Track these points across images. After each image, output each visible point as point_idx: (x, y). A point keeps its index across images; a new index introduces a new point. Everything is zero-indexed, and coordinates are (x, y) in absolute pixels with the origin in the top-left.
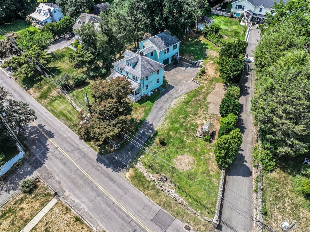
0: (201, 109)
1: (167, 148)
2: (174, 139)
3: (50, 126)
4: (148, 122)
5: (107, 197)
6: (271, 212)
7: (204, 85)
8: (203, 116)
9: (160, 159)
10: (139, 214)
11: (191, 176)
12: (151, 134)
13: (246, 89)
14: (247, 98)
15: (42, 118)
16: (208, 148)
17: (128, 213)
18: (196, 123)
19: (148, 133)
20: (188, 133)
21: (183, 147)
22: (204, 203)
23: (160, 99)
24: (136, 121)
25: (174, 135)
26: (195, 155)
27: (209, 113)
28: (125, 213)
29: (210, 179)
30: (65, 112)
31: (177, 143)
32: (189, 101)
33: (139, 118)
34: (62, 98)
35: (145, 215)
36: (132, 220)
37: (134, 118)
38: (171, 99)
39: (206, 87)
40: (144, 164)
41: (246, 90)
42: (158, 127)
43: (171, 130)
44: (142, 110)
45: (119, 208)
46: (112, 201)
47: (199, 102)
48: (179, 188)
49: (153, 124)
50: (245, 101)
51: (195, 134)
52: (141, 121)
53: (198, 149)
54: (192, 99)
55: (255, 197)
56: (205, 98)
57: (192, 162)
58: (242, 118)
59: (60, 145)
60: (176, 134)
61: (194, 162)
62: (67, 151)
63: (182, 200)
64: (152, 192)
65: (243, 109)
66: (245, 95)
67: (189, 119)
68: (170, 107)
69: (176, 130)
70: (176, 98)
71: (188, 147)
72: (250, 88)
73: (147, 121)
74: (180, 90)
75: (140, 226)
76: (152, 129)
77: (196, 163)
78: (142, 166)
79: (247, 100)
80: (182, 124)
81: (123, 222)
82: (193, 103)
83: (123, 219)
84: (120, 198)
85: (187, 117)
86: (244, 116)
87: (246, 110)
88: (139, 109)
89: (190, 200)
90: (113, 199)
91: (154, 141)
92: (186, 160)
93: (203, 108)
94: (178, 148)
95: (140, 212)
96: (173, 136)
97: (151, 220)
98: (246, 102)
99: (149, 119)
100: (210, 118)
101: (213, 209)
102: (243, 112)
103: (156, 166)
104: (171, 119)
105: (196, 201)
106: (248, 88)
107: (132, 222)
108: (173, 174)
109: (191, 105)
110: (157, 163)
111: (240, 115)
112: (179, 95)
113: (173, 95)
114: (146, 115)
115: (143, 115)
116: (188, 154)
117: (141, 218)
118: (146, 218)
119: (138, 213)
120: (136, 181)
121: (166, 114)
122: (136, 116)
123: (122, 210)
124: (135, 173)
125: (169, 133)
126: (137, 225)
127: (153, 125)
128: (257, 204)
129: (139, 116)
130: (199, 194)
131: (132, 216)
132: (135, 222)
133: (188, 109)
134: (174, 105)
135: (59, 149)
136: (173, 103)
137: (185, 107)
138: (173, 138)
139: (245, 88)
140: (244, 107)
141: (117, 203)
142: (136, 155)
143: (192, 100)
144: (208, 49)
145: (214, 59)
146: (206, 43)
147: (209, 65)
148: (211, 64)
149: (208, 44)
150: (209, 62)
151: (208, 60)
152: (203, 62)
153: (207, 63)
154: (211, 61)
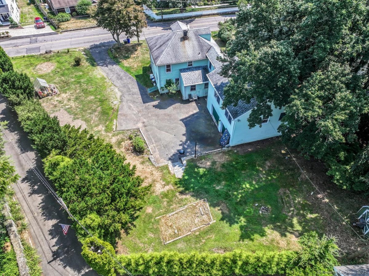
0: (77, 107)
7: (110, 135)
8: (65, 102)
13: (36, 187)
14: (23, 169)
18: (66, 93)
27: (61, 109)
33: (125, 62)
41: (33, 184)
44: (134, 66)
47: (89, 111)
50: (23, 162)
58: (13, 134)
65: (18, 147)
66: (30, 172)
67: (78, 91)
69: (79, 77)
72: (27, 196)
74: (131, 105)
79: (21, 165)
80: (80, 84)
82: (95, 106)
85: (83, 91)
86: (12, 138)
87: (12, 148)
88: (137, 65)
93: (77, 110)
102: (17, 142)
106: (34, 192)
109: (93, 102)
111: (18, 136)
113: (130, 96)
115: (127, 65)
122: (131, 61)
129: (128, 62)
136: (116, 90)
137: (99, 97)
139: (39, 186)
140: (19, 150)
143: (100, 108)
144: (222, 219)
145: (165, 203)
146: (256, 236)
147: (152, 174)
148: (154, 181)
149: (252, 240)
150: (164, 183)
151: (172, 188)
152: (172, 172)
153: (163, 178)
154: (162, 190)
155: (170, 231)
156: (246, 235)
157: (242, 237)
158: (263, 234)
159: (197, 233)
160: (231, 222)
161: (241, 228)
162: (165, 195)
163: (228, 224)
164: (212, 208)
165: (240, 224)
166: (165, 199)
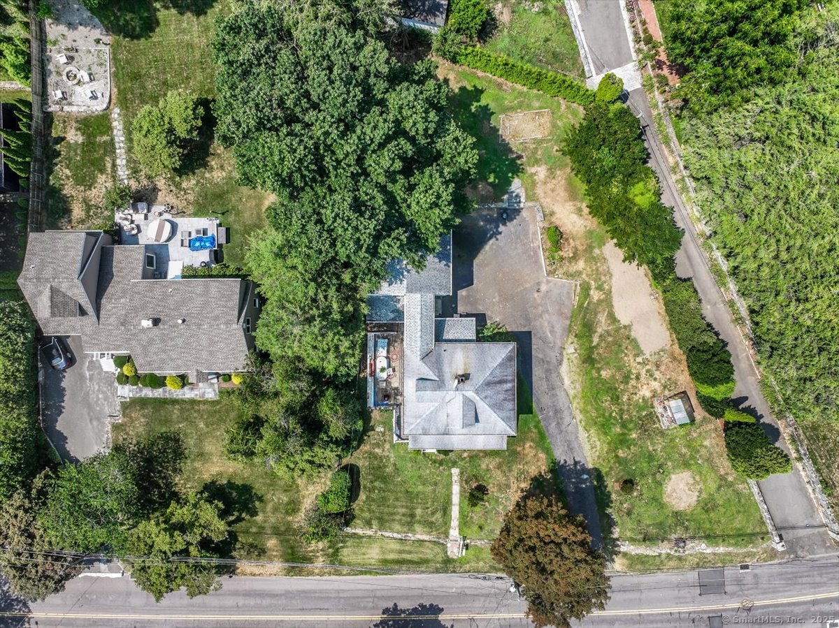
0: (626, 355)
1: (639, 488)
2: (636, 462)
3: (407, 598)
4: (566, 462)
5: (624, 615)
6: (831, 479)
7: (584, 276)
8: (643, 372)
9: (648, 515)
10: (681, 601)
11: (708, 506)
12: (591, 482)
15: (369, 597)
16: (695, 435)
17: (668, 610)
18: (643, 399)
19: (585, 483)
20: (645, 431)
21: (660, 466)
22: (749, 531)
23: (534, 391)
24: (546, 480)
25: (628, 455)
26: (686, 465)
27: (648, 357)
28: (665, 614)
29: (734, 490)
30: (391, 556)
31: (645, 465)
32: (591, 349)
33: (544, 468)
34: (347, 539)
35: (688, 595)
36: (679, 613)
37: (535, 477)
38: (554, 375)
39: (593, 283)
40: (632, 540)
42: (589, 459)
43: (617, 448)
44: (530, 447)
45: (652, 615)
46: (636, 615)
48: (708, 537)
49: (577, 459)
51: (658, 425)
52: (552, 471)
53: (684, 450)
54: (592, 342)
55: (801, 468)
56: (612, 318)
57: (692, 481)
59: (470, 611)
60: (630, 449)
61: (694, 478)
62: (495, 610)
63: (721, 549)
64: (672, 563)
67: (625, 398)
68: (571, 397)
69: (623, 441)
70: (560, 363)
71: (665, 459)
73: (562, 462)
74: (549, 334)
75: (695, 612)
76: (585, 470)
77: (698, 478)
78: (632, 547)
80: (621, 418)
81: (672, 624)
82: (601, 351)
83: (669, 621)
84: (640, 603)
85: (618, 397)
88: (524, 449)
89: (732, 541)
90: (635, 612)
91: (608, 489)
92: (682, 486)
93: (626, 348)
94: (654, 475)
95: (680, 598)
96: (629, 457)
97: (700, 595)
98: (692, 265)
99: (561, 455)
100: (658, 366)
101: (764, 530)
103: (653, 531)
104: (596, 423)
105: (739, 535)
107: (682, 616)
108: (683, 523)
109: (602, 360)
110: (649, 526)
112: (557, 349)
113: (548, 359)
114: (548, 451)
115: (542, 455)
116: (677, 471)
117: (688, 603)
118: (694, 597)
119: (679, 600)
120: (639, 566)
121: (578, 419)
122: (534, 468)
123: (658, 614)
124: (627, 559)
125: (617, 456)
126: (690, 613)
127: (579, 462)
128: (807, 476)
129: (539, 464)
130: (737, 524)
131: (675, 610)
132: (684, 612)
133: (603, 373)
134: (572, 386)
135: (478, 616)
136: (567, 382)
137: (594, 372)
138: (630, 461)
141: (644, 611)
142: (603, 532)
143: (594, 344)
144: (493, 113)
145: (539, 153)
146: (470, 88)
147: (545, 193)
148: (545, 183)
149: (474, 86)
150: (536, 177)
151: (528, 168)
152: (523, 190)
153: (534, 184)
154: (539, 169)
155: (542, 121)
156: (478, 93)
157: (482, 91)
158: (463, 89)
159: (519, 111)
160: (486, 108)
161: (478, 101)
162: (537, 162)
163: (489, 107)
164: (497, 127)
165: (478, 104)
166: (538, 157)
